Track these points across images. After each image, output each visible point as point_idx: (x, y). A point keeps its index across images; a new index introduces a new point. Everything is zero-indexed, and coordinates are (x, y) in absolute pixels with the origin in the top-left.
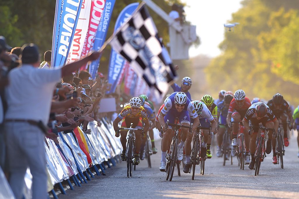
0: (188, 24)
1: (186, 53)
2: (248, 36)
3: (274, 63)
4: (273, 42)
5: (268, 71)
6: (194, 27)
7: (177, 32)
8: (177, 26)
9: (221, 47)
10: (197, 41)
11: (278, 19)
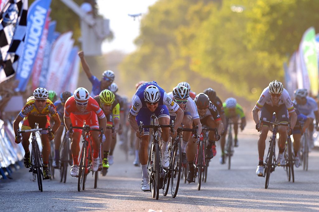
0: (101, 17)
1: (99, 48)
2: (165, 30)
3: (194, 59)
4: (192, 37)
5: (186, 68)
6: (108, 21)
7: (90, 27)
8: (89, 19)
9: (137, 42)
10: (111, 36)
11: (198, 13)
